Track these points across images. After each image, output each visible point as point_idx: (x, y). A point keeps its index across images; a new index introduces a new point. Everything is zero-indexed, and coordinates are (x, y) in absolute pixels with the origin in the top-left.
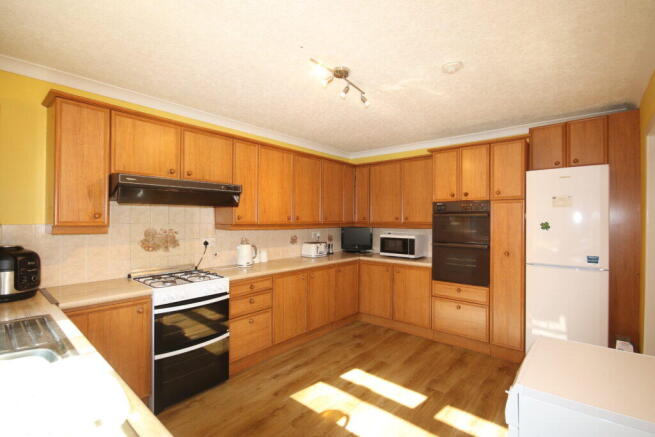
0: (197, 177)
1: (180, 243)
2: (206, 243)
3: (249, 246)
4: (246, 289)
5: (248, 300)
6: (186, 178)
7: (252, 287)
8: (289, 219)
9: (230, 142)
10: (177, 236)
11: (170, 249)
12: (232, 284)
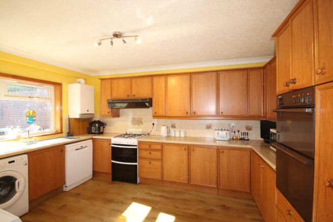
0: (137, 96)
1: (144, 123)
2: (153, 124)
3: (165, 127)
4: (147, 147)
5: (149, 152)
6: (133, 98)
7: (150, 146)
8: (187, 113)
9: (150, 79)
10: (143, 120)
11: (140, 125)
12: (140, 142)
